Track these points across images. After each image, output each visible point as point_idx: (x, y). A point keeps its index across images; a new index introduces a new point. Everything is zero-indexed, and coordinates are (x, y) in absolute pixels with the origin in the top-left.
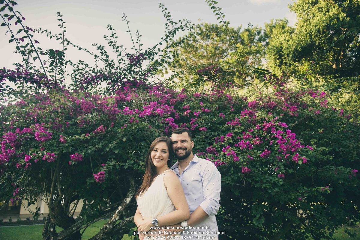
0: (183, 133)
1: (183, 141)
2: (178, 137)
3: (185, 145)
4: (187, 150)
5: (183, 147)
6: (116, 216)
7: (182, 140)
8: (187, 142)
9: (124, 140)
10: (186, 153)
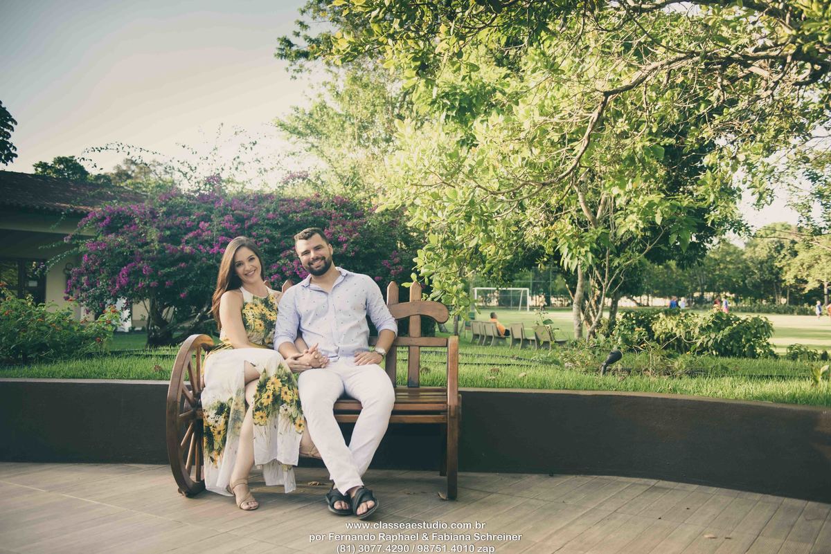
0: (314, 237)
1: (317, 248)
2: (308, 244)
3: (321, 252)
4: (327, 259)
5: (320, 256)
6: (197, 319)
7: (315, 246)
8: (323, 247)
9: (199, 272)
10: (325, 263)
